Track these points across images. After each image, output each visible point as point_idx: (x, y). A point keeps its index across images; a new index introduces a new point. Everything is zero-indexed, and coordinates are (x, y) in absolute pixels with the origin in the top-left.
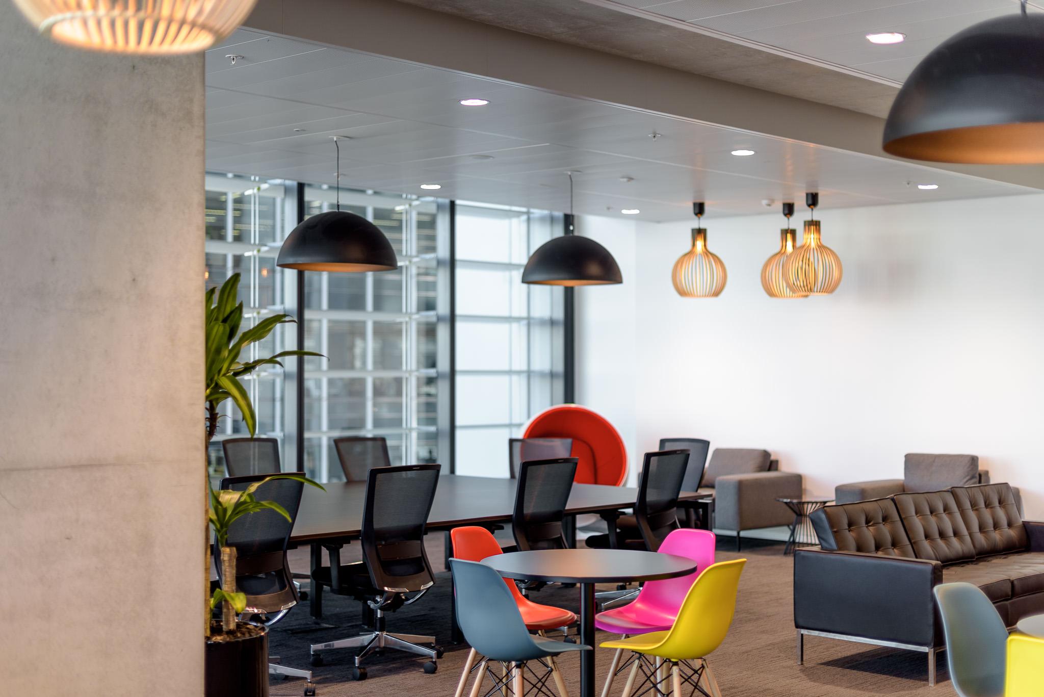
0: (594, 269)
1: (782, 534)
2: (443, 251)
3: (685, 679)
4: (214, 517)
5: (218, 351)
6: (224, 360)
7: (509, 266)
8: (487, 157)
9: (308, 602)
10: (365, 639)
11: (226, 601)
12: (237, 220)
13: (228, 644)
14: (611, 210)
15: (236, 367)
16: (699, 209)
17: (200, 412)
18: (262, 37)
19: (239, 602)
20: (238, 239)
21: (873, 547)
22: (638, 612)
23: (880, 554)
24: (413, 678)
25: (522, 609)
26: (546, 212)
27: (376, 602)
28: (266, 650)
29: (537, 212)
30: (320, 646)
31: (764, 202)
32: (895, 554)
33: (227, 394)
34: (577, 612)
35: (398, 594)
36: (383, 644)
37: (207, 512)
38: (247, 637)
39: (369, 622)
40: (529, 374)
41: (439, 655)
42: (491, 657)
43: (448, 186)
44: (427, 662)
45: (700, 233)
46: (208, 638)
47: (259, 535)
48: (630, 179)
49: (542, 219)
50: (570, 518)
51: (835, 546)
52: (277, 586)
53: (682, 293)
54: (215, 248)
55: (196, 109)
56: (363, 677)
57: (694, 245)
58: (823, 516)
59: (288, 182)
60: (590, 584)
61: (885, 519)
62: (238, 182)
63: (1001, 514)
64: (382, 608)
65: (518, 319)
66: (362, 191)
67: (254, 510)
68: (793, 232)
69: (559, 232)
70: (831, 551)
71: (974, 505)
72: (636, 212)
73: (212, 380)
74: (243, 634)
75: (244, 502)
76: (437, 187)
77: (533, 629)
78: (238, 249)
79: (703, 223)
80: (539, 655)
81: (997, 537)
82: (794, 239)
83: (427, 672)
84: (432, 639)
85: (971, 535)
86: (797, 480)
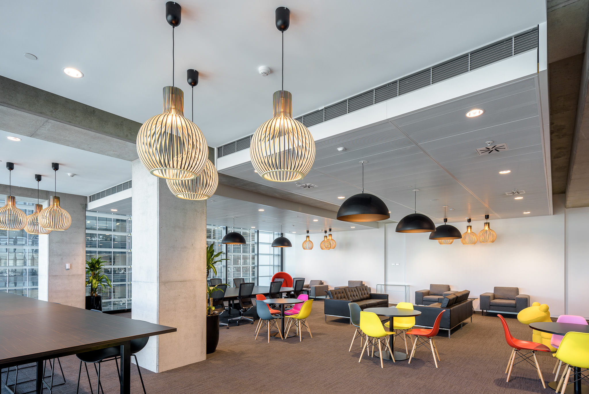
0: (286, 244)
1: (324, 297)
2: (256, 241)
3: (302, 323)
4: (208, 292)
5: (209, 259)
6: (210, 261)
7: (269, 244)
8: (264, 221)
9: (228, 312)
10: (239, 318)
11: (211, 308)
12: (213, 235)
13: (211, 317)
14: (290, 232)
15: (213, 262)
16: (308, 232)
17: (205, 271)
18: (218, 197)
19: (213, 308)
20: (214, 238)
21: (340, 298)
22: (293, 311)
23: (341, 299)
24: (249, 325)
25: (270, 311)
26: (277, 233)
27: (241, 310)
28: (219, 319)
29: (275, 233)
30: (230, 319)
31: (321, 230)
32: (344, 299)
33: (211, 268)
34: (281, 311)
35: (246, 309)
36: (243, 319)
37: (207, 291)
38: (215, 315)
39: (240, 315)
40: (274, 265)
41: (254, 321)
42: (263, 319)
43: (257, 227)
44: (252, 322)
45: (308, 237)
46: (207, 315)
47: (218, 297)
48: (294, 226)
49: (276, 234)
50: (281, 293)
51: (332, 298)
52: (221, 307)
53: (304, 249)
54: (209, 240)
55: (205, 211)
56: (239, 325)
57: (307, 239)
58: (330, 292)
59: (224, 226)
60: (283, 304)
61: (342, 293)
62: (214, 226)
63: (366, 292)
64: (242, 312)
65: (272, 254)
66: (241, 228)
67: (216, 290)
68: (327, 236)
69: (280, 236)
70: (332, 299)
71: (360, 290)
72: (295, 232)
73: (208, 265)
74: (214, 315)
75: (215, 289)
76: (255, 227)
77: (272, 314)
78: (214, 240)
79: (309, 235)
80: (273, 318)
81: (365, 296)
82: (327, 238)
83: (252, 324)
84: (253, 318)
85: (359, 296)
86: (327, 286)
